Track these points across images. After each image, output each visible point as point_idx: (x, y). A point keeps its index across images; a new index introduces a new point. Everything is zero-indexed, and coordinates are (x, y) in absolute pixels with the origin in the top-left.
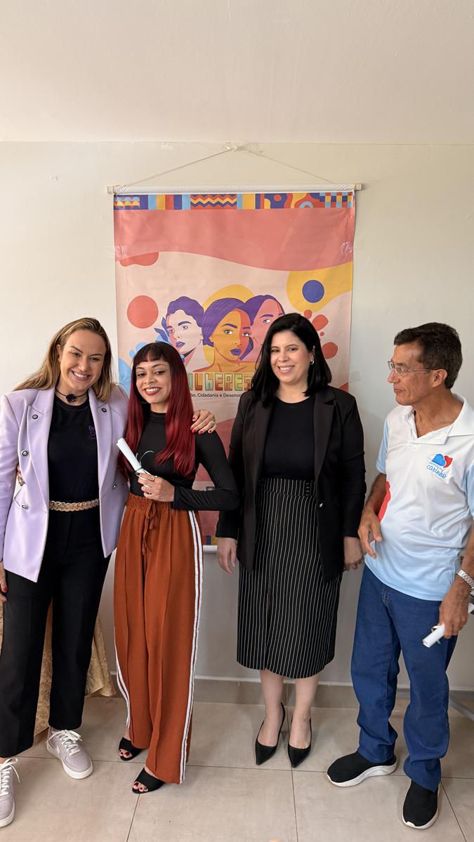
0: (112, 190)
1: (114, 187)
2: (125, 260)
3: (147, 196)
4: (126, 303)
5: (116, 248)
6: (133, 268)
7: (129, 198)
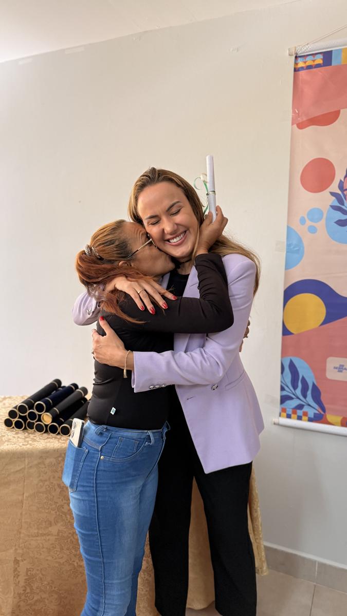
0: (293, 51)
1: (296, 47)
2: (302, 123)
3: (331, 52)
4: (300, 169)
5: (294, 112)
6: (311, 129)
7: (310, 56)
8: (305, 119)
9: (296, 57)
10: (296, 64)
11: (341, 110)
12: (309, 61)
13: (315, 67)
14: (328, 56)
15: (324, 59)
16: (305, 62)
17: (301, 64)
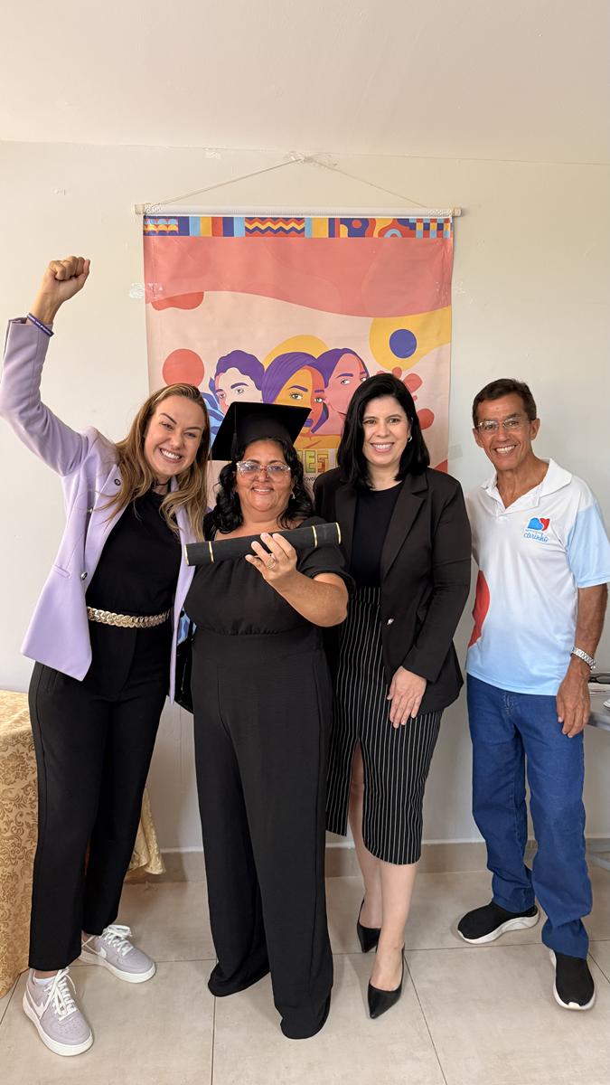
0: (141, 209)
1: (144, 205)
2: (159, 302)
3: (188, 217)
4: (161, 359)
5: (147, 287)
6: (170, 312)
7: (164, 221)
8: (162, 298)
9: (145, 217)
10: (145, 226)
11: (205, 293)
12: (162, 226)
13: (170, 235)
14: (184, 223)
15: (179, 226)
16: (157, 226)
17: (151, 227)
